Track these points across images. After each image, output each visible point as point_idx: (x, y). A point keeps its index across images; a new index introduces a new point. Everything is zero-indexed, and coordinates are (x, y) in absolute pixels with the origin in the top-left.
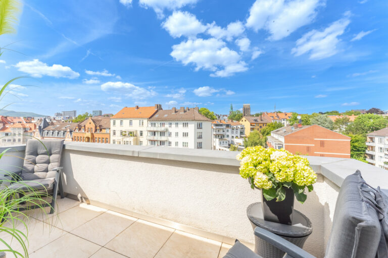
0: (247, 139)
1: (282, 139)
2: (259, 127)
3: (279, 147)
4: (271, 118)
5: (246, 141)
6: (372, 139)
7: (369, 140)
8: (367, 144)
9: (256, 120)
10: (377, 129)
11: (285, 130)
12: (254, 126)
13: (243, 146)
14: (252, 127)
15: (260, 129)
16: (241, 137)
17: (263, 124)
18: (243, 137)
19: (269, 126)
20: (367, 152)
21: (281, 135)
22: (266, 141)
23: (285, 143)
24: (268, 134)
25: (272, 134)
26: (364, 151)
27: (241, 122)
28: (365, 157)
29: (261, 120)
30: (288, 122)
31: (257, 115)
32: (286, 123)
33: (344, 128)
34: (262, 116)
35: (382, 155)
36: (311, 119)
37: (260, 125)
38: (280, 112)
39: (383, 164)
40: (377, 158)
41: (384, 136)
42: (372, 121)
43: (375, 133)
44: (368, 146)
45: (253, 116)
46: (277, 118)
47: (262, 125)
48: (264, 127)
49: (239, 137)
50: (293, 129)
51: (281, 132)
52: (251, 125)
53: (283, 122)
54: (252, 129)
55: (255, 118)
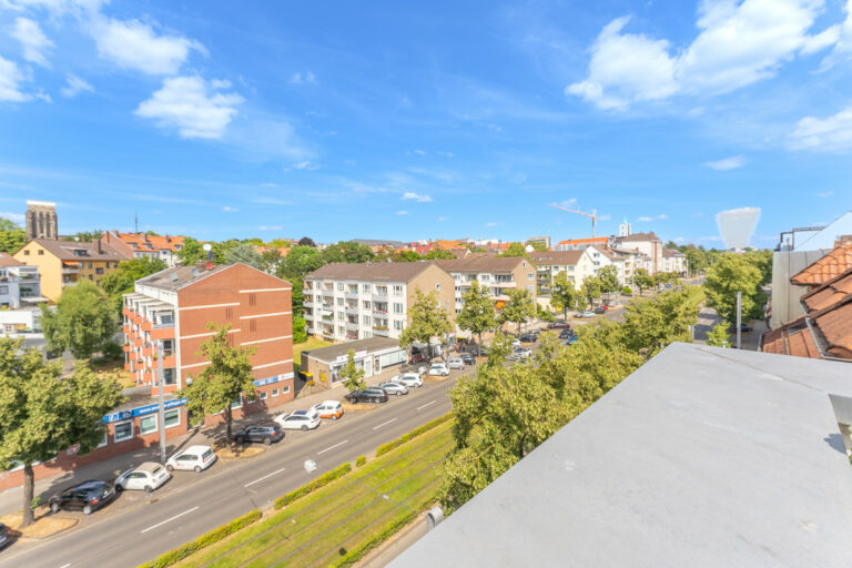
0: (53, 309)
1: (172, 299)
2: (93, 271)
3: (163, 318)
4: (131, 247)
5: (48, 315)
6: (308, 283)
7: (306, 285)
8: (305, 292)
9: (80, 252)
10: (313, 269)
11: (175, 276)
12: (76, 267)
13: (36, 331)
14: (68, 271)
15: (96, 277)
16: (24, 305)
17: (108, 263)
18: (35, 304)
19: (127, 268)
20: (305, 305)
21: (169, 289)
22: (120, 308)
23: (180, 306)
24: (124, 288)
25: (138, 288)
26: (301, 303)
27: (20, 256)
28: (303, 313)
29: (101, 252)
30: (175, 257)
31: (86, 238)
32: (171, 260)
33: (274, 268)
34: (104, 240)
35: (320, 306)
36: (225, 252)
37: (95, 265)
38: (153, 235)
39: (321, 320)
40: (315, 311)
41: (322, 279)
42: (307, 256)
43: (311, 275)
44: (306, 296)
45: (70, 239)
46: (146, 248)
47: (103, 265)
48: (111, 272)
49: (16, 304)
50: (197, 274)
51: (164, 280)
52: (64, 266)
53: (162, 257)
54: (68, 278)
55: (81, 246)
